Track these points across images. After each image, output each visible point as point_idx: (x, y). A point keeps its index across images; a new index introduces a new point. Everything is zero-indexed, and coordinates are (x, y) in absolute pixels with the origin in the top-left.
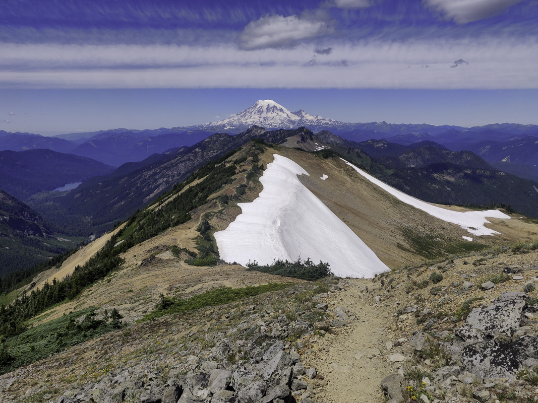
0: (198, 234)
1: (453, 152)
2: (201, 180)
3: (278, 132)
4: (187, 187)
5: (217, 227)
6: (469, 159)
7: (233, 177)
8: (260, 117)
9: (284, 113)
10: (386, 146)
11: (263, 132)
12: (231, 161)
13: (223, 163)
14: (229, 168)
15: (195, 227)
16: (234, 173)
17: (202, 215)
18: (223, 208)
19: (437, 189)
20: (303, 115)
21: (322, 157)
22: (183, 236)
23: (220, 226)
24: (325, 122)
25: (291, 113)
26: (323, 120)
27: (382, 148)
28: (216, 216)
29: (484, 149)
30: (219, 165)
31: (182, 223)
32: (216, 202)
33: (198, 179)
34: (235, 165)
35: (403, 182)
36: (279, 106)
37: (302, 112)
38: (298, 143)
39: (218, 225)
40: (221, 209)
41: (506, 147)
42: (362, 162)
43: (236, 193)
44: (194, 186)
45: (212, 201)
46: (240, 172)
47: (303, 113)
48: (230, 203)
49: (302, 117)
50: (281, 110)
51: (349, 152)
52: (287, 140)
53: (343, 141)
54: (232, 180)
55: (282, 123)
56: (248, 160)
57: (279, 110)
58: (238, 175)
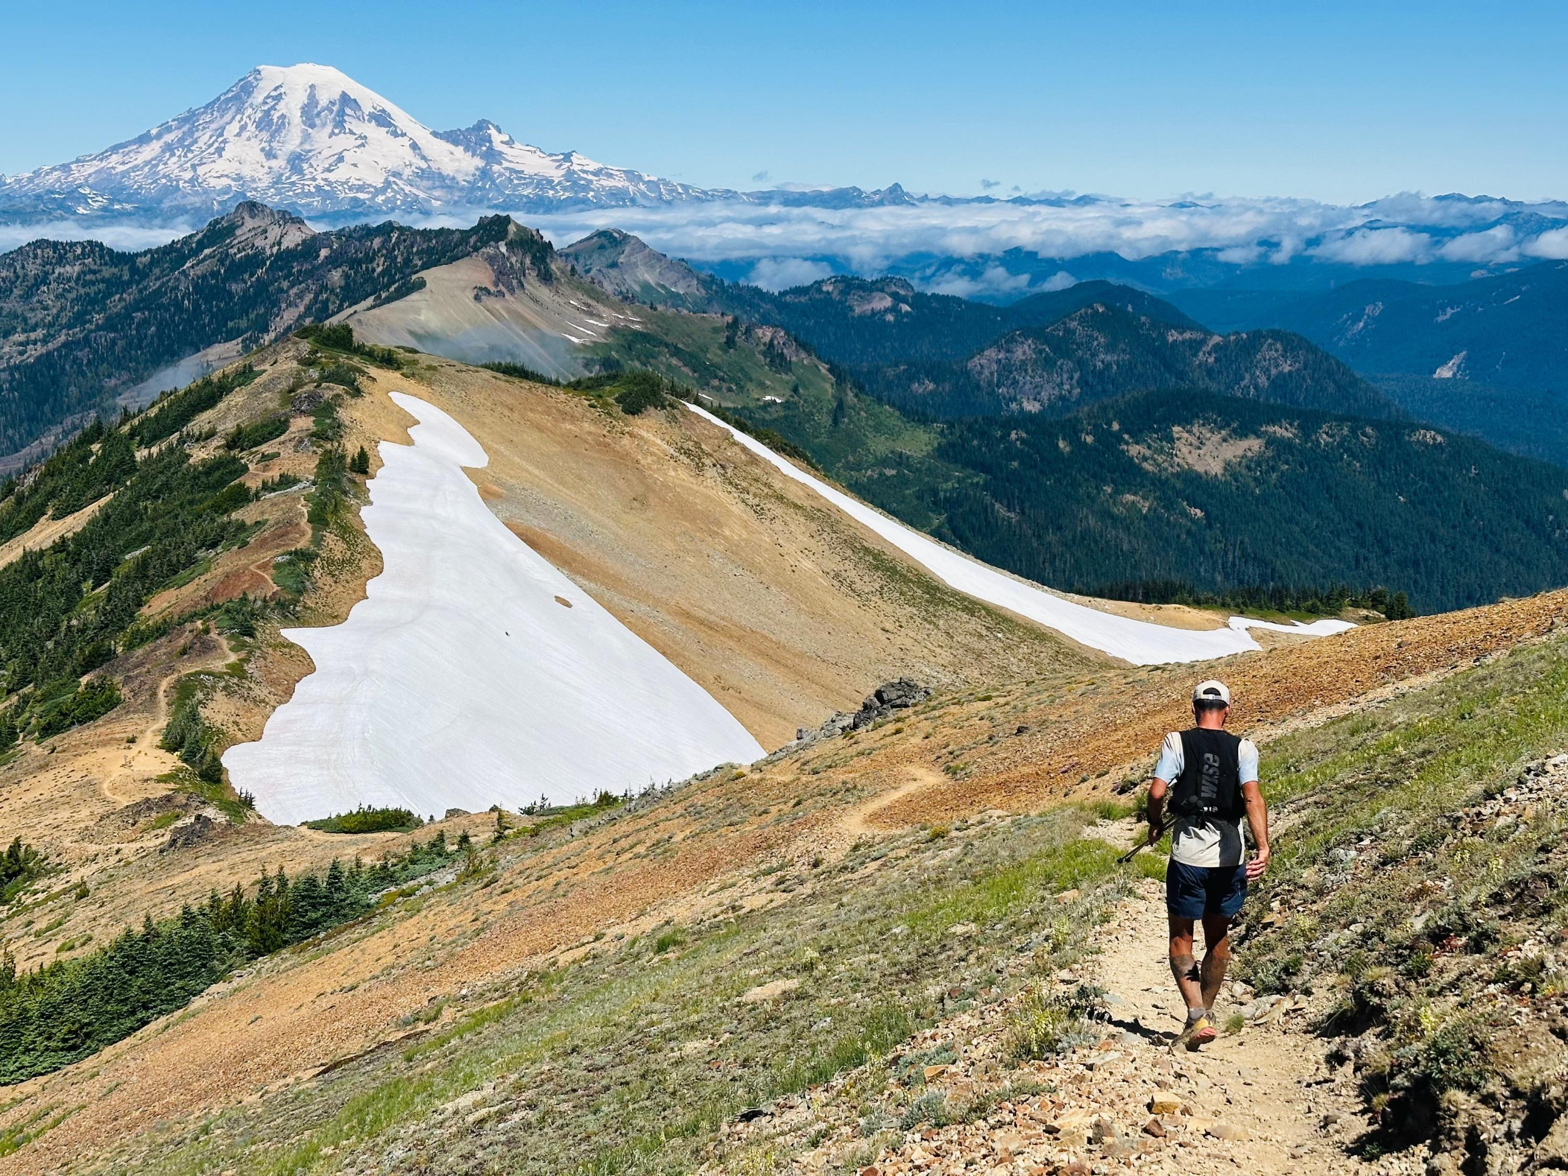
0: (171, 761)
1: (1217, 339)
2: (75, 523)
3: (377, 242)
5: (232, 729)
6: (1287, 369)
7: (246, 514)
8: (270, 155)
9: (395, 134)
10: (905, 308)
11: (293, 239)
12: (211, 434)
13: (173, 439)
14: (211, 467)
15: (149, 734)
16: (242, 497)
17: (164, 684)
18: (243, 654)
19: (1145, 518)
20: (498, 146)
21: (618, 409)
22: (116, 772)
23: (242, 726)
24: (607, 183)
25: (435, 134)
26: (596, 173)
27: (890, 317)
28: (225, 688)
29: (1356, 320)
30: (155, 450)
31: (85, 720)
32: (206, 632)
33: (55, 518)
34: (237, 453)
35: (986, 487)
36: (369, 99)
37: (493, 131)
38: (477, 298)
39: (235, 723)
40: (233, 658)
41: (1450, 311)
42: (795, 390)
43: (276, 587)
44: (42, 553)
45: (188, 626)
46: (266, 487)
47: (497, 139)
48: (263, 630)
49: (492, 156)
50: (382, 119)
51: (730, 343)
52: (421, 284)
53: (704, 283)
54: (242, 527)
55: (388, 184)
56: (292, 429)
57: (372, 117)
58: (264, 504)
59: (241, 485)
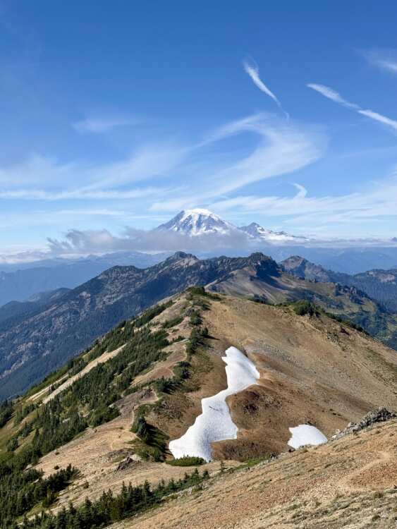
0: (134, 436)
2: (114, 353)
4: (93, 364)
7: (166, 350)
12: (158, 323)
13: (146, 325)
14: (157, 334)
15: (128, 425)
16: (167, 344)
17: (134, 409)
18: (162, 398)
20: (258, 231)
22: (116, 440)
25: (239, 228)
28: (154, 410)
30: (140, 329)
31: (108, 421)
32: (150, 390)
33: (109, 352)
34: (166, 329)
38: (251, 279)
40: (158, 399)
43: (174, 375)
44: (104, 364)
45: (144, 388)
46: (174, 341)
47: (258, 228)
49: (256, 234)
50: (221, 224)
53: (327, 273)
54: (165, 354)
56: (184, 321)
58: (173, 346)
59: (166, 340)
